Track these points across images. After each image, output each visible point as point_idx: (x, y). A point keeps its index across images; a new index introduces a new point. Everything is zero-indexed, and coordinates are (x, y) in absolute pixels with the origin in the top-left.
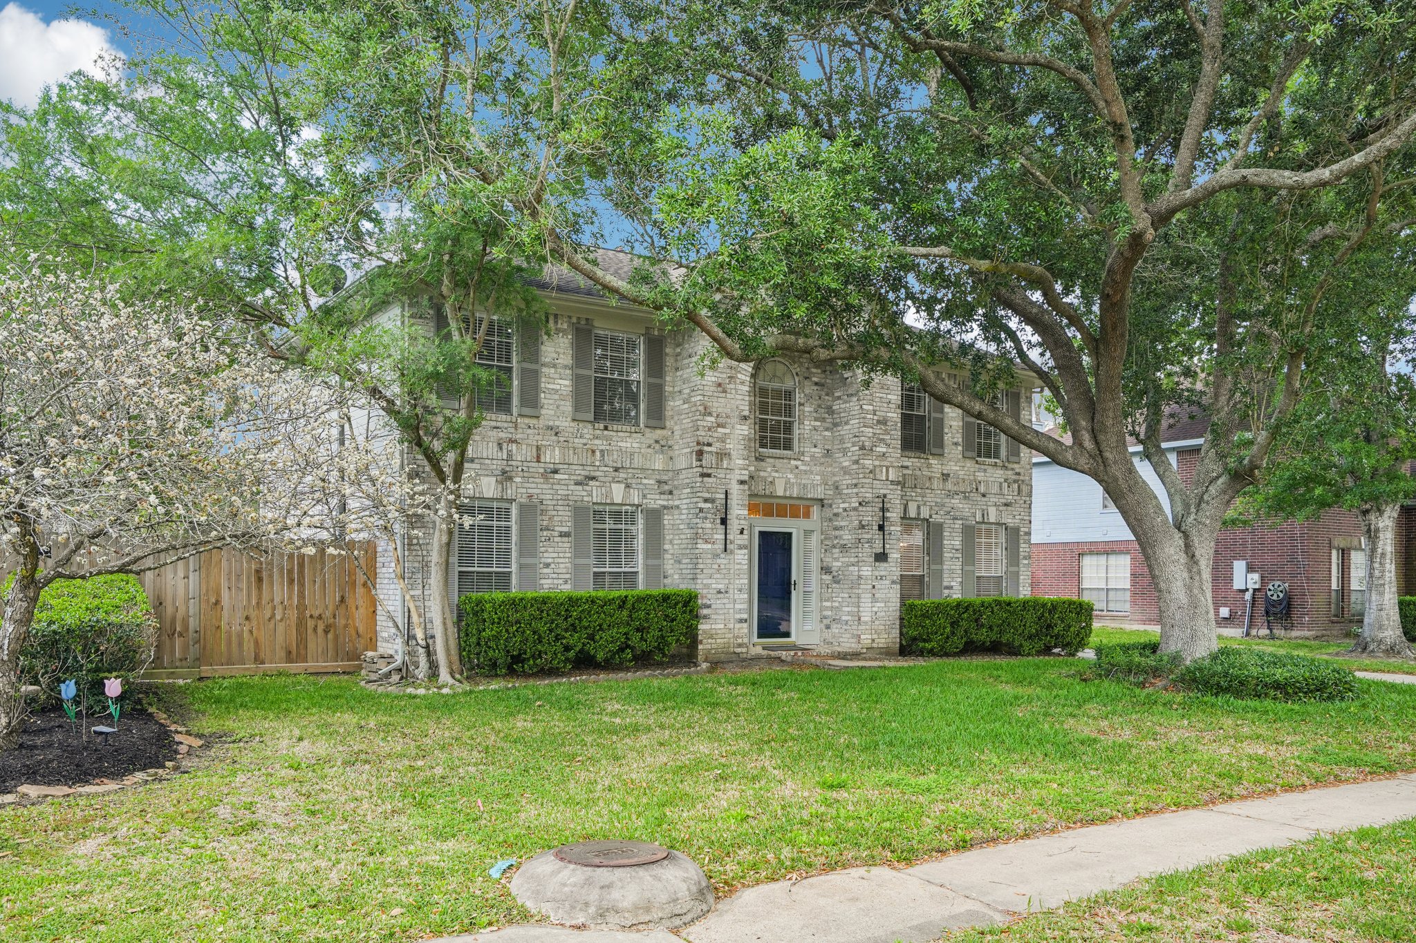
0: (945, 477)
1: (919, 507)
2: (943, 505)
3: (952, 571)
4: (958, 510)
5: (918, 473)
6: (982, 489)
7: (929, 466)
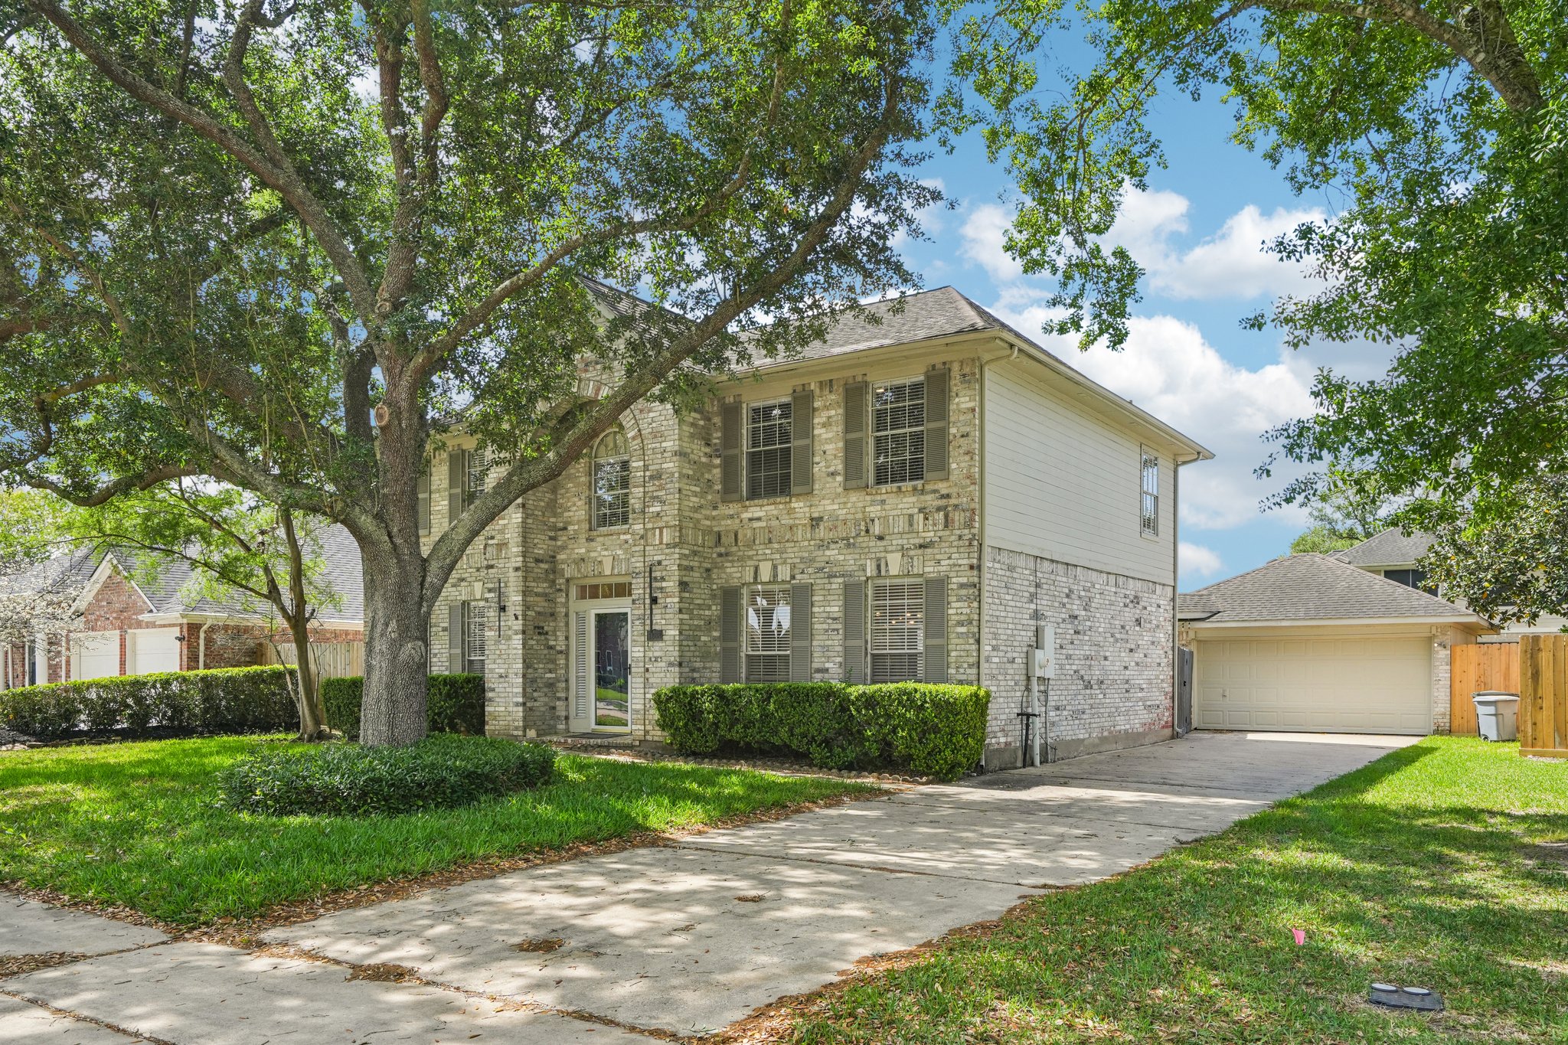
0: (815, 522)
1: (775, 567)
2: (813, 560)
3: (826, 649)
4: (837, 563)
5: (775, 523)
6: (877, 529)
7: (791, 512)
